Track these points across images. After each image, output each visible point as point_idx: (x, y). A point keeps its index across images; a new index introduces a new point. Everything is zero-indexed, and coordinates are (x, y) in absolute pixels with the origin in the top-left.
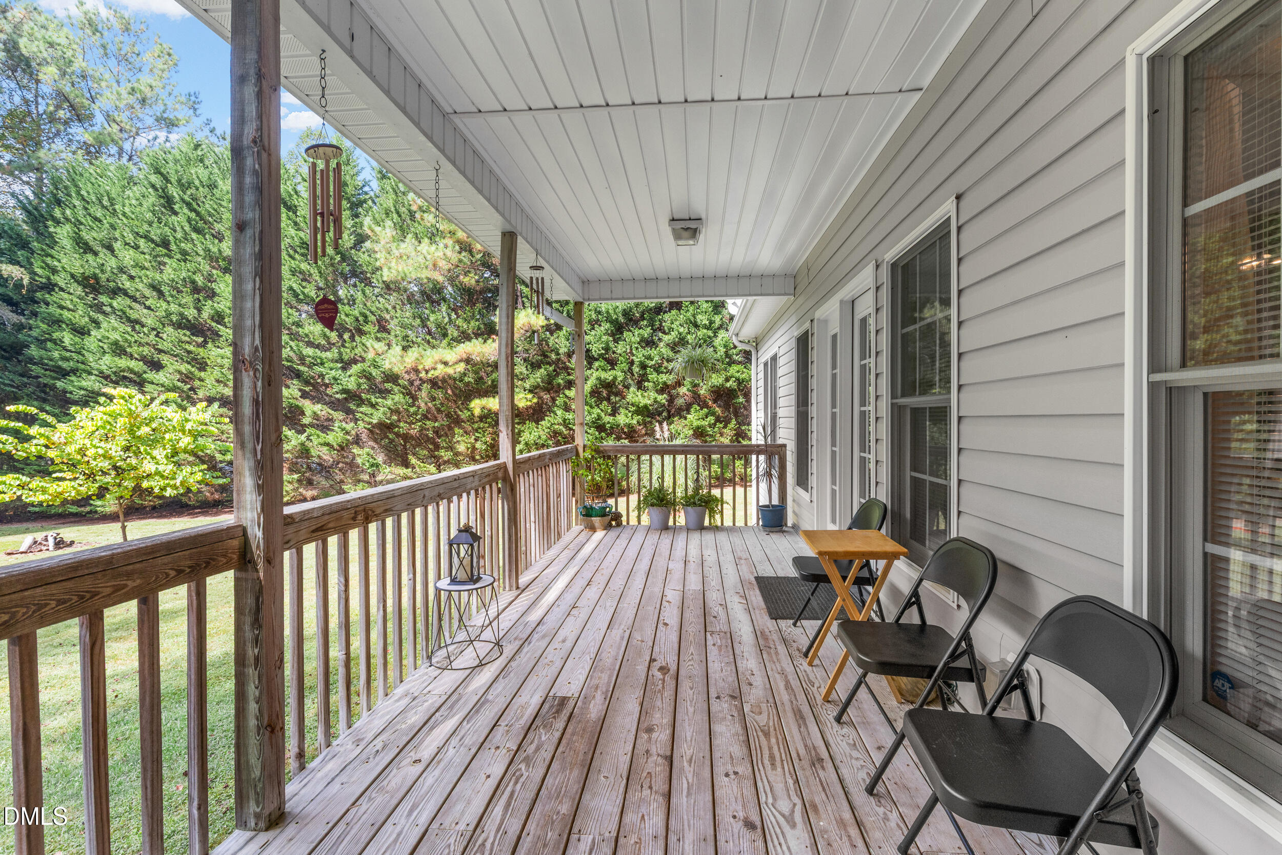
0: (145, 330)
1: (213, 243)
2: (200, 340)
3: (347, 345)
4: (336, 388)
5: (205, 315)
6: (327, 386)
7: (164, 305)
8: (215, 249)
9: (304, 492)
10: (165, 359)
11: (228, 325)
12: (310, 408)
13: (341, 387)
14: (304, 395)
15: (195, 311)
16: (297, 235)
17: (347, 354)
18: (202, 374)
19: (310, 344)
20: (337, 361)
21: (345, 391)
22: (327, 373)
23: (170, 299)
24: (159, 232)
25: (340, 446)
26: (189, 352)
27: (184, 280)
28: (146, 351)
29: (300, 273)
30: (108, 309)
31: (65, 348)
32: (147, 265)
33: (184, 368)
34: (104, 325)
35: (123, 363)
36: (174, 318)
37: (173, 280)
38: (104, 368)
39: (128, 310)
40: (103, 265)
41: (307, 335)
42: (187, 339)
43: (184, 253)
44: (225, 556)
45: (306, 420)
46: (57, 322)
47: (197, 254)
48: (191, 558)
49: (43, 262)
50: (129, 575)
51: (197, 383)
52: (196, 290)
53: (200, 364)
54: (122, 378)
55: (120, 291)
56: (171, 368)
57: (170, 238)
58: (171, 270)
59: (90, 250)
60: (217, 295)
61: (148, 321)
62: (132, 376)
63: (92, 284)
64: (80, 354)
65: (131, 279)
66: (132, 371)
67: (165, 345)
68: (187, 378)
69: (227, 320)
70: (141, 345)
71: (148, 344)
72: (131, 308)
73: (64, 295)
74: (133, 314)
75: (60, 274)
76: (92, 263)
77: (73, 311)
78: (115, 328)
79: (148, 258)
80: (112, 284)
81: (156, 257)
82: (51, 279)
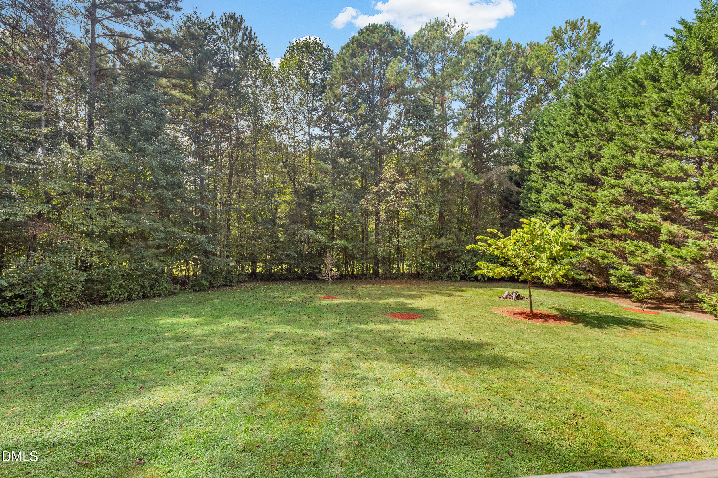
0: (566, 186)
1: (602, 125)
2: (593, 187)
3: (705, 174)
4: (690, 211)
5: (596, 171)
6: (684, 210)
7: (574, 169)
8: (603, 129)
9: (663, 293)
10: (574, 201)
11: (610, 175)
12: (667, 227)
13: (695, 210)
14: (665, 218)
15: (591, 170)
16: (658, 97)
17: (704, 181)
18: (594, 208)
19: (669, 178)
20: (694, 189)
21: (699, 213)
22: (682, 200)
23: (577, 166)
24: (572, 129)
25: (694, 259)
26: (587, 196)
27: (585, 153)
28: (566, 198)
29: (662, 125)
30: (550, 178)
31: (532, 201)
32: (567, 149)
33: (584, 205)
34: (548, 186)
35: (555, 205)
36: (579, 177)
37: (579, 155)
38: (546, 209)
39: (559, 177)
40: (549, 155)
41: (665, 172)
42: (586, 188)
43: (586, 137)
45: (663, 237)
46: (530, 189)
47: (593, 135)
49: (528, 161)
51: (590, 214)
52: (592, 157)
53: (593, 202)
54: (555, 214)
55: (556, 168)
56: (577, 206)
57: (579, 131)
58: (578, 149)
59: (545, 150)
60: (602, 157)
61: (566, 181)
62: (559, 212)
63: (544, 167)
64: (538, 203)
65: (560, 159)
66: (558, 210)
67: (574, 193)
68: (586, 211)
69: (609, 172)
70: (564, 195)
71: (567, 194)
72: (560, 175)
73: (534, 175)
74: (561, 179)
75: (532, 165)
76: (545, 156)
77: (537, 182)
78: (553, 188)
79: (568, 145)
80: (553, 165)
81: (571, 144)
82: (529, 168)
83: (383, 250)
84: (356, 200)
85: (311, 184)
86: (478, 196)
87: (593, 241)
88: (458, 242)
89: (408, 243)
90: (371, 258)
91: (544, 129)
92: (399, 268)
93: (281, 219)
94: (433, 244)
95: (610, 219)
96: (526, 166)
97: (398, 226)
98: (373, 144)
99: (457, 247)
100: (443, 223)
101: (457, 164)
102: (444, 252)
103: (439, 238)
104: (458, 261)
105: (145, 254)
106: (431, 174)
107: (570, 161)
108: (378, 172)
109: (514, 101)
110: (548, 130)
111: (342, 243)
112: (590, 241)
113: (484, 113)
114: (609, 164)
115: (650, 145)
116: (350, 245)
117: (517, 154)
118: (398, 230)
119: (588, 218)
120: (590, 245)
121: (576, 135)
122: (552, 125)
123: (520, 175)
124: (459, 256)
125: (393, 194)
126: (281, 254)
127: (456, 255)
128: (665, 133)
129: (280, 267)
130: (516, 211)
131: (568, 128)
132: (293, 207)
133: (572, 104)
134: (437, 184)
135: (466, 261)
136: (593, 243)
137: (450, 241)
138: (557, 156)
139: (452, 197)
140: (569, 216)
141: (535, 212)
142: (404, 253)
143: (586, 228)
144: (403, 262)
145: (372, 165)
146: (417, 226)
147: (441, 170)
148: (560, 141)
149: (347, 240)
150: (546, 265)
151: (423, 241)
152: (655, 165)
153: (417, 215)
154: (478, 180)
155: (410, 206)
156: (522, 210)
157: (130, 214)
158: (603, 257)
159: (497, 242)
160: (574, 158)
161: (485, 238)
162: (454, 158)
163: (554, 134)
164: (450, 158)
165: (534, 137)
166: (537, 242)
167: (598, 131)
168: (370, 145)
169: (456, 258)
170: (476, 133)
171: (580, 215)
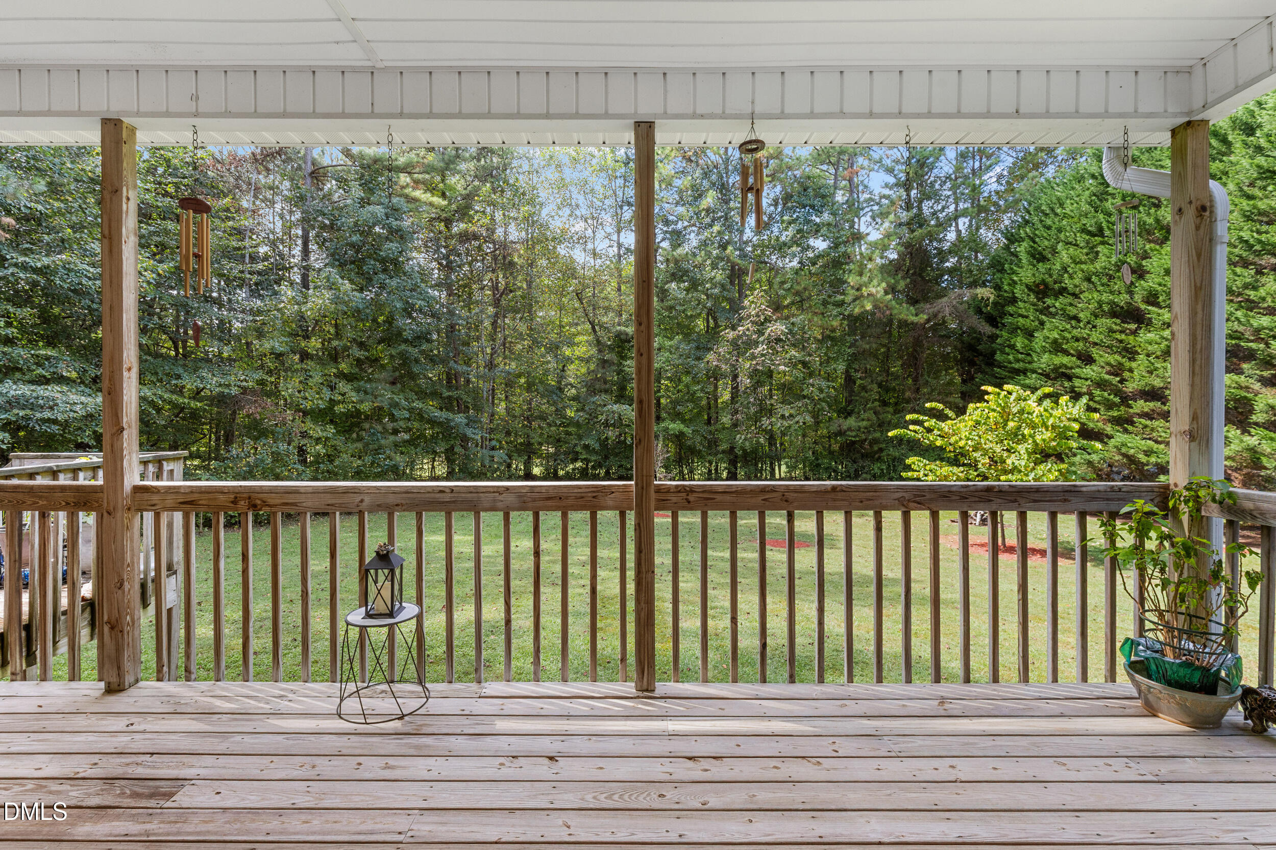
0: (1081, 325)
2: (1133, 326)
5: (1138, 298)
7: (1096, 294)
8: (1150, 221)
10: (1095, 352)
15: (1128, 297)
16: (1252, 164)
18: (1133, 364)
23: (1100, 288)
24: (1093, 222)
26: (1121, 341)
28: (1080, 345)
29: (1260, 214)
30: (1053, 310)
31: (1018, 351)
32: (1084, 258)
33: (1114, 359)
34: (1048, 325)
35: (1060, 359)
36: (1106, 308)
37: (1105, 268)
38: (1043, 366)
39: (1068, 308)
40: (1050, 269)
41: (1264, 299)
42: (1118, 328)
44: (97, 502)
45: (1256, 418)
46: (1014, 330)
48: (74, 497)
49: (1011, 279)
50: (40, 498)
51: (1126, 374)
53: (1131, 353)
54: (1060, 375)
55: (1063, 291)
56: (1101, 361)
57: (1104, 225)
58: (1104, 258)
59: (1042, 259)
60: (1148, 272)
61: (1081, 315)
62: (1068, 371)
63: (1042, 290)
64: (1029, 355)
65: (1071, 277)
66: (1066, 367)
67: (1095, 337)
68: (1117, 370)
69: (1161, 299)
70: (1077, 340)
71: (1084, 338)
72: (1071, 305)
73: (1021, 304)
74: (1072, 311)
75: (1018, 287)
76: (1043, 270)
77: (1027, 317)
78: (1057, 327)
79: (1085, 251)
80: (1056, 286)
81: (1092, 248)
82: (1013, 293)
83: (745, 439)
84: (699, 354)
85: (623, 328)
86: (917, 343)
87: (1132, 423)
88: (880, 426)
89: (790, 427)
90: (723, 452)
91: (1041, 221)
92: (773, 470)
93: (573, 386)
94: (834, 428)
95: (1162, 385)
96: (1006, 287)
97: (771, 397)
98: (728, 258)
99: (878, 435)
100: (851, 392)
101: (877, 289)
102: (854, 443)
103: (846, 418)
104: (879, 458)
105: (383, 442)
106: (830, 307)
107: (1088, 280)
108: (736, 307)
109: (989, 168)
110: (1049, 222)
111: (675, 426)
112: (1124, 422)
113: (929, 194)
114: (1160, 285)
115: (1236, 251)
116: (688, 431)
117: (992, 266)
118: (772, 405)
119: (1121, 382)
120: (1126, 431)
121: (1100, 232)
122: (1056, 214)
123: (995, 304)
124: (881, 450)
125: (762, 343)
126: (576, 445)
127: (876, 448)
128: (1264, 228)
129: (571, 466)
130: (988, 370)
131: (1084, 221)
132: (592, 367)
133: (1093, 176)
134: (841, 324)
135: (894, 460)
136: (1130, 428)
137: (865, 423)
138: (1065, 269)
139: (868, 347)
140: (1086, 379)
141: (1024, 372)
142: (781, 444)
143: (1117, 400)
144: (779, 460)
145: (725, 293)
146: (804, 397)
147: (848, 299)
148: (1070, 243)
149: (683, 421)
150: (1023, 463)
151: (817, 423)
152: (1246, 286)
153: (804, 379)
154: (917, 315)
155: (792, 364)
156: (1000, 367)
157: (362, 383)
158: (1148, 453)
159: (943, 425)
160: (1096, 274)
161: (921, 418)
162: (871, 280)
163: (1060, 230)
164: (865, 279)
165: (1023, 235)
166: (1011, 424)
167: (1142, 225)
168: (722, 259)
169: (876, 452)
170: (913, 231)
171: (1107, 377)
